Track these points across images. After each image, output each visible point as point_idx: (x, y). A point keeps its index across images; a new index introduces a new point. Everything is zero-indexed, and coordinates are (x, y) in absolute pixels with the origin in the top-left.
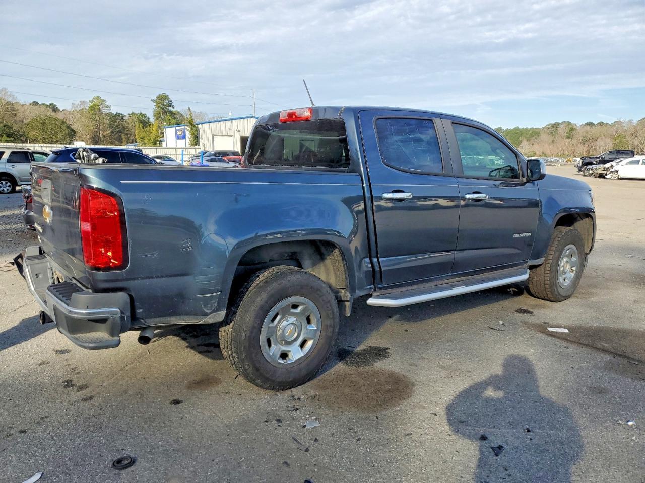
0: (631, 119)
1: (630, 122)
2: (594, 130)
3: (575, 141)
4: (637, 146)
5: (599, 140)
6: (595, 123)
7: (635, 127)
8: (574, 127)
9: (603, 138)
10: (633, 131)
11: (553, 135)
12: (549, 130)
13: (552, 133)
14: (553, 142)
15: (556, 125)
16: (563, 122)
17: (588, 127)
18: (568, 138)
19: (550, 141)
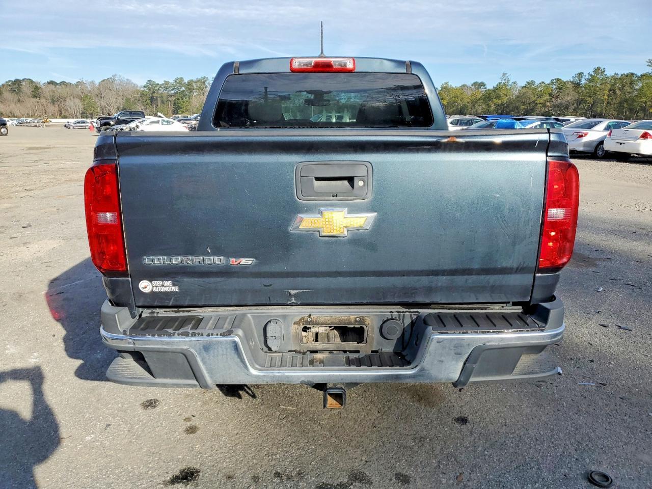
0: (92, 80)
1: (92, 82)
2: (59, 89)
3: (43, 101)
4: (105, 107)
5: (68, 100)
6: (58, 82)
7: (98, 89)
8: (38, 86)
9: (72, 98)
10: (97, 92)
11: (17, 93)
12: (10, 87)
13: (15, 91)
14: (19, 101)
15: (17, 82)
16: (24, 80)
17: (52, 87)
18: (35, 96)
19: (16, 99)
